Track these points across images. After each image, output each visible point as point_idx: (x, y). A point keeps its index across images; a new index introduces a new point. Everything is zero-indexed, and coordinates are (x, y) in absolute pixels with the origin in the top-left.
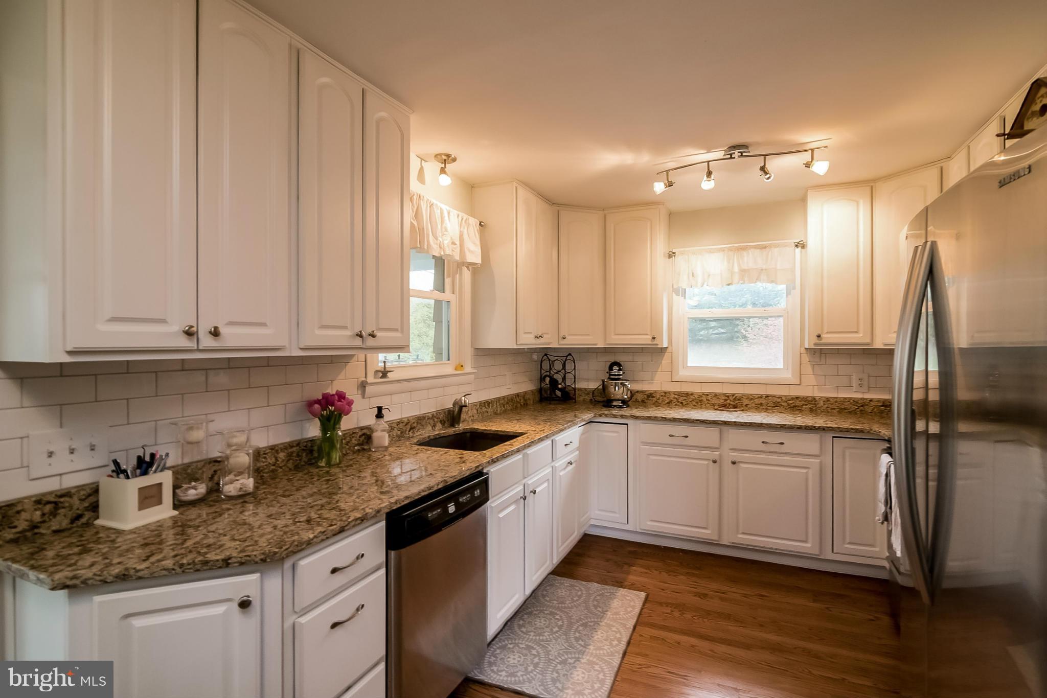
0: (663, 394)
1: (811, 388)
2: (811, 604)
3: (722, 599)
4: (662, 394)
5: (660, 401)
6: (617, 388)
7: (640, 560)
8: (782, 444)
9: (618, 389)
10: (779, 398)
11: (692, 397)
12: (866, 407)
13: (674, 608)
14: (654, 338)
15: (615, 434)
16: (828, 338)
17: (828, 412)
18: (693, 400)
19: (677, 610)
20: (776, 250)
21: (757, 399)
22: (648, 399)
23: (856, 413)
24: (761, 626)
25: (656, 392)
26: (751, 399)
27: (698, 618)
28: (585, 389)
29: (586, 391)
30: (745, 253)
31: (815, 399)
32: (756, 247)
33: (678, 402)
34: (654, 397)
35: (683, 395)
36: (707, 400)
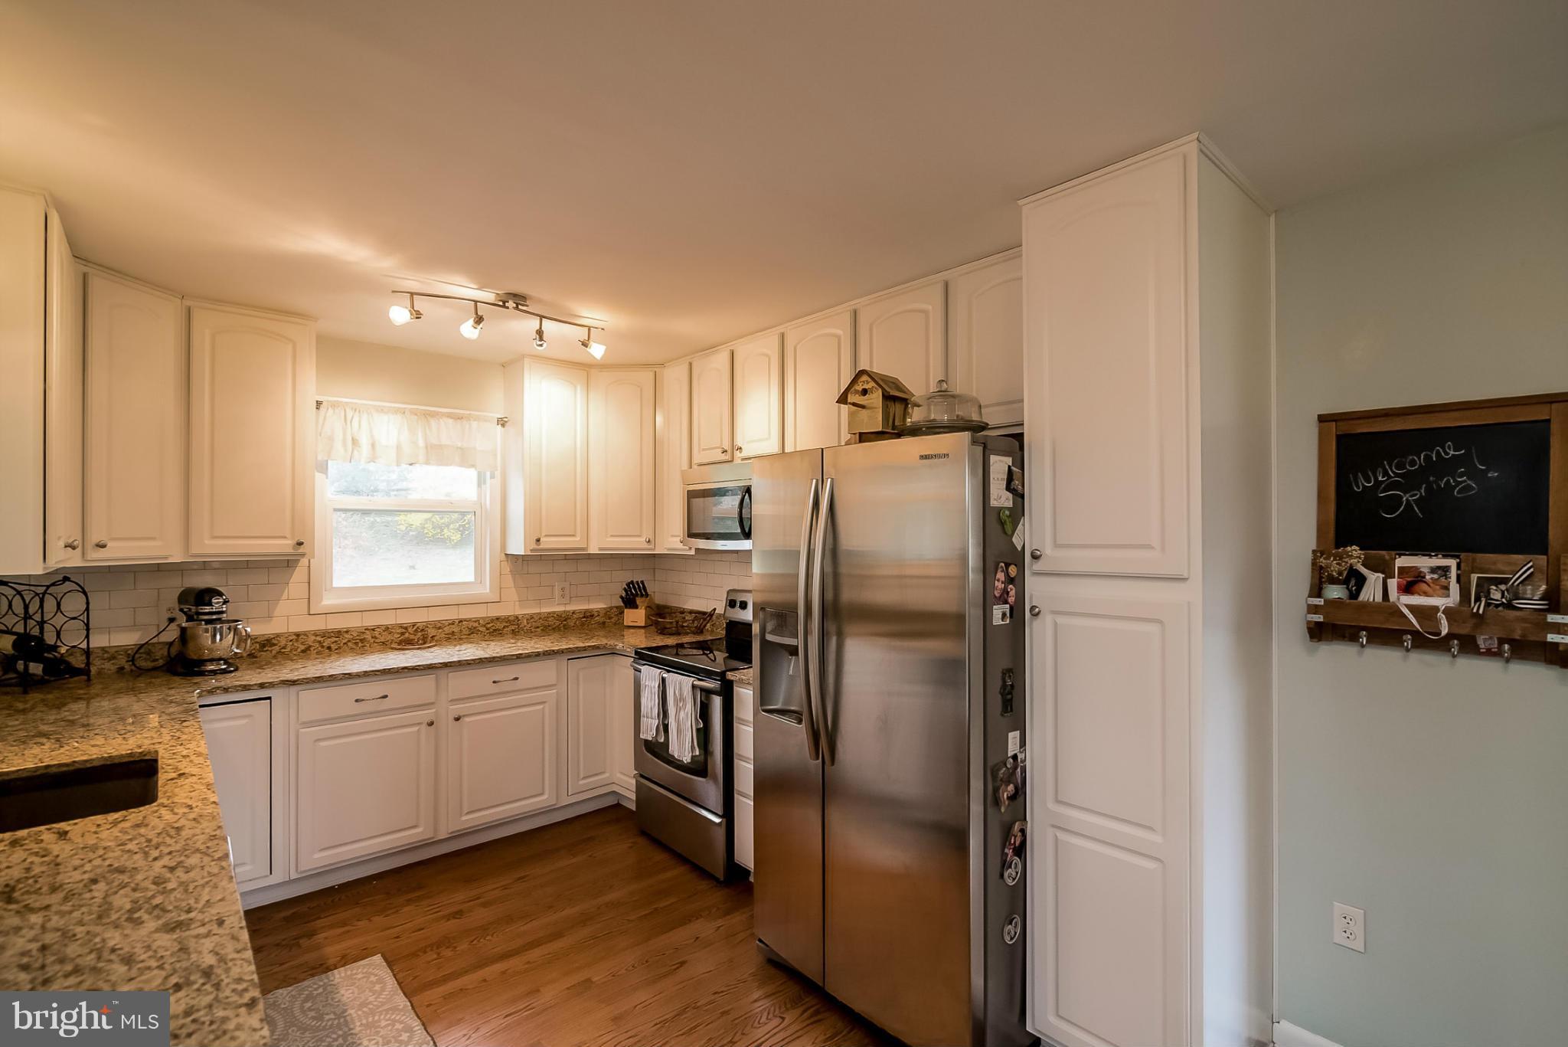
0: (294, 637)
1: (513, 607)
2: (574, 860)
3: (485, 905)
4: (291, 638)
5: (288, 650)
6: (218, 637)
7: (318, 922)
8: (516, 679)
9: (221, 640)
10: (475, 622)
11: (346, 636)
12: (569, 621)
13: (438, 948)
14: (300, 544)
15: (244, 722)
16: (548, 543)
17: (532, 632)
18: (349, 641)
19: (444, 948)
20: (474, 424)
21: (448, 627)
22: (264, 650)
23: (559, 630)
24: (550, 907)
25: (278, 635)
26: (440, 628)
27: (478, 941)
28: (103, 649)
29: (107, 652)
30: (433, 422)
31: (517, 618)
32: (449, 416)
33: (323, 647)
34: (275, 645)
35: (332, 634)
36: (372, 638)
